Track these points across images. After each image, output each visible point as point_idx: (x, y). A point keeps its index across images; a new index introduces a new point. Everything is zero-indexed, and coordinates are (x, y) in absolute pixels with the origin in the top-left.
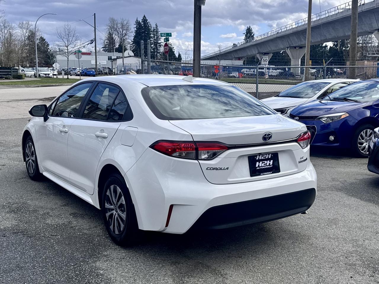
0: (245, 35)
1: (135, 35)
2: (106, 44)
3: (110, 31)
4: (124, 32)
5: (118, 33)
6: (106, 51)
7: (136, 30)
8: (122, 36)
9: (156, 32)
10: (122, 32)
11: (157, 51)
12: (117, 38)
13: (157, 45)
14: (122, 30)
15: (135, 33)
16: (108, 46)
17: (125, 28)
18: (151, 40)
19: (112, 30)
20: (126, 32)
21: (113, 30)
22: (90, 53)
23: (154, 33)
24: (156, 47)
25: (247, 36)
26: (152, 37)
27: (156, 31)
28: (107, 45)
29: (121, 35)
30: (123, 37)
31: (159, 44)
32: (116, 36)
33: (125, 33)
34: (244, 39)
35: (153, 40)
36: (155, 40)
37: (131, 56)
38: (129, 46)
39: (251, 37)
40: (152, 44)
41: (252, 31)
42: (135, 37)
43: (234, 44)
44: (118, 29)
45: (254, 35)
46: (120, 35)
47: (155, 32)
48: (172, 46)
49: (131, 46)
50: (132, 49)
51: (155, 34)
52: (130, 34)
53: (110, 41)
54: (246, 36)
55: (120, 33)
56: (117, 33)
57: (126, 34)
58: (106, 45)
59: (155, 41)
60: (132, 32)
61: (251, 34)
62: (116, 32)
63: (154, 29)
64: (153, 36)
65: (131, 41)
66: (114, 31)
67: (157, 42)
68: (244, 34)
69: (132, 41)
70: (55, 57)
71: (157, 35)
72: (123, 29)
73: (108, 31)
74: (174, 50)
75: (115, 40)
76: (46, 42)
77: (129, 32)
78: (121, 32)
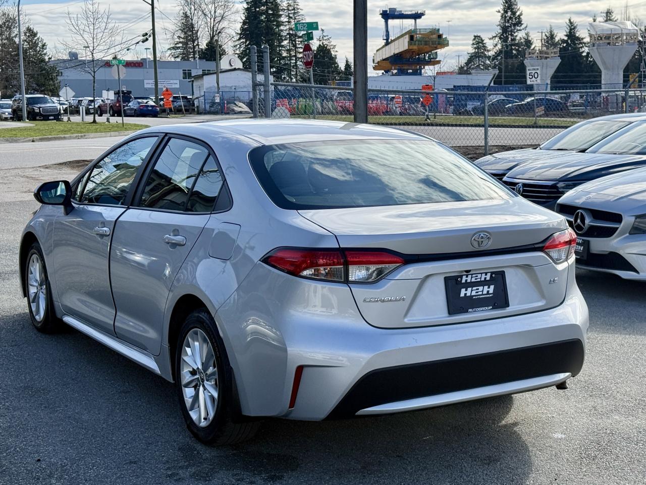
0: (500, 14)
1: (244, 18)
2: (178, 40)
3: (187, 9)
4: (219, 11)
5: (205, 15)
6: (178, 57)
7: (246, 7)
8: (214, 21)
9: (292, 10)
10: (215, 12)
11: (295, 56)
12: (202, 26)
13: (295, 41)
14: (213, 8)
15: (244, 13)
16: (180, 45)
17: (220, 4)
18: (282, 31)
19: (191, 8)
20: (222, 12)
21: (193, 7)
22: (141, 63)
23: (289, 14)
24: (295, 46)
25: (506, 17)
26: (283, 22)
27: (294, 9)
28: (180, 42)
29: (212, 20)
30: (218, 24)
31: (300, 40)
32: (200, 23)
33: (220, 13)
34: (498, 23)
35: (286, 30)
36: (291, 29)
37: (235, 69)
38: (231, 44)
39: (516, 19)
40: (285, 40)
41: (516, 5)
42: (244, 23)
43: (475, 36)
44: (204, 6)
45: (521, 14)
46: (209, 20)
47: (290, 10)
48: (332, 44)
49: (236, 43)
50: (238, 52)
51: (291, 15)
52: (233, 17)
53: (185, 33)
54: (502, 16)
55: (209, 16)
56: (203, 15)
57: (222, 18)
58: (177, 43)
59: (291, 32)
60: (237, 12)
61: (514, 13)
62: (200, 13)
63: (288, 3)
64: (286, 20)
65: (234, 34)
66: (195, 10)
67: (296, 35)
68: (499, 12)
69: (236, 33)
70: (60, 74)
71: (295, 19)
72: (216, 5)
73: (182, 11)
74: (336, 51)
75: (198, 31)
76: (38, 39)
77: (230, 13)
78: (213, 13)
